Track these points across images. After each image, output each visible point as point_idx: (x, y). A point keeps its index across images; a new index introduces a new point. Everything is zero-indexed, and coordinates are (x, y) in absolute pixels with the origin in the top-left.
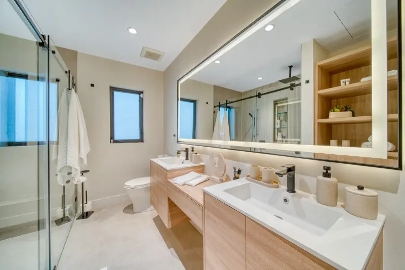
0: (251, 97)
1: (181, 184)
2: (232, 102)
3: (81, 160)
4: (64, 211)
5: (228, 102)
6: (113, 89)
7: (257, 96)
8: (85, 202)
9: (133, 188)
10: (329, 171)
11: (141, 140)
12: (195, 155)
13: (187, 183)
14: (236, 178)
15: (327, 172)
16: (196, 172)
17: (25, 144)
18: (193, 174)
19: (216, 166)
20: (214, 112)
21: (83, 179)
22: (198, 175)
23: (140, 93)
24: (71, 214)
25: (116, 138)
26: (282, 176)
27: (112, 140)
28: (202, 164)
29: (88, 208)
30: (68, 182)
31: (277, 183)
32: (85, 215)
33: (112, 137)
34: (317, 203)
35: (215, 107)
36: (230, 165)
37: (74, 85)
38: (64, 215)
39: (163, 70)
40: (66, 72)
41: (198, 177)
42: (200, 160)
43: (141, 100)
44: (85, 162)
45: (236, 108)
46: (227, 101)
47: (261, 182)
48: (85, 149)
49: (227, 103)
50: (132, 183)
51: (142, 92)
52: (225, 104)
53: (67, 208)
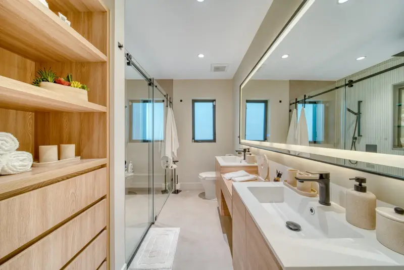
0: (337, 88)
1: (227, 179)
2: (311, 97)
3: (173, 153)
4: (166, 186)
5: (307, 97)
6: (194, 101)
7: (346, 85)
8: (176, 183)
9: (204, 179)
10: (363, 184)
11: (214, 140)
12: (249, 155)
13: (233, 178)
14: (276, 180)
15: (360, 185)
16: (246, 171)
18: (243, 172)
19: (262, 167)
20: (290, 111)
21: (175, 166)
22: (246, 173)
23: (213, 101)
24: (169, 189)
25: (196, 139)
26: (303, 182)
27: (193, 140)
28: (256, 164)
29: (178, 187)
30: (167, 167)
31: (315, 192)
32: (177, 192)
33: (193, 138)
34: (346, 221)
35: (290, 104)
36: (274, 167)
37: (170, 102)
38: (166, 188)
39: (232, 77)
40: (165, 96)
41: (246, 176)
42: (254, 160)
43: (214, 107)
44: (176, 154)
45: (324, 103)
46: (305, 96)
47: (296, 188)
48: (176, 146)
49: (305, 99)
50: (204, 175)
51: (215, 100)
52: (303, 100)
53: (167, 185)
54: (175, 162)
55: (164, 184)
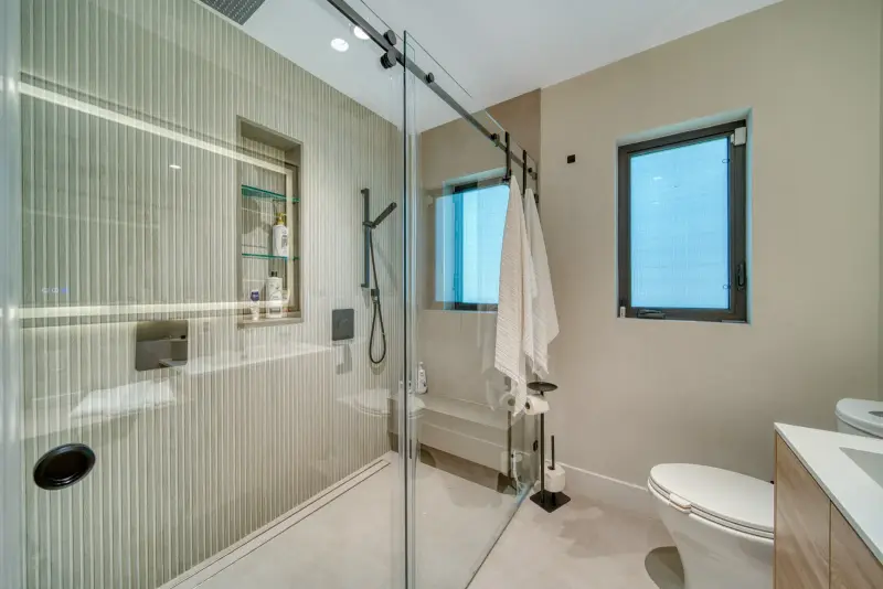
4: (510, 463)
6: (627, 152)
8: (548, 465)
17: (473, 307)
23: (731, 128)
24: (522, 477)
25: (636, 302)
27: (623, 308)
32: (550, 500)
33: (624, 299)
38: (510, 472)
40: (493, 137)
51: (742, 123)
53: (514, 460)
54: (539, 387)
55: (504, 456)
